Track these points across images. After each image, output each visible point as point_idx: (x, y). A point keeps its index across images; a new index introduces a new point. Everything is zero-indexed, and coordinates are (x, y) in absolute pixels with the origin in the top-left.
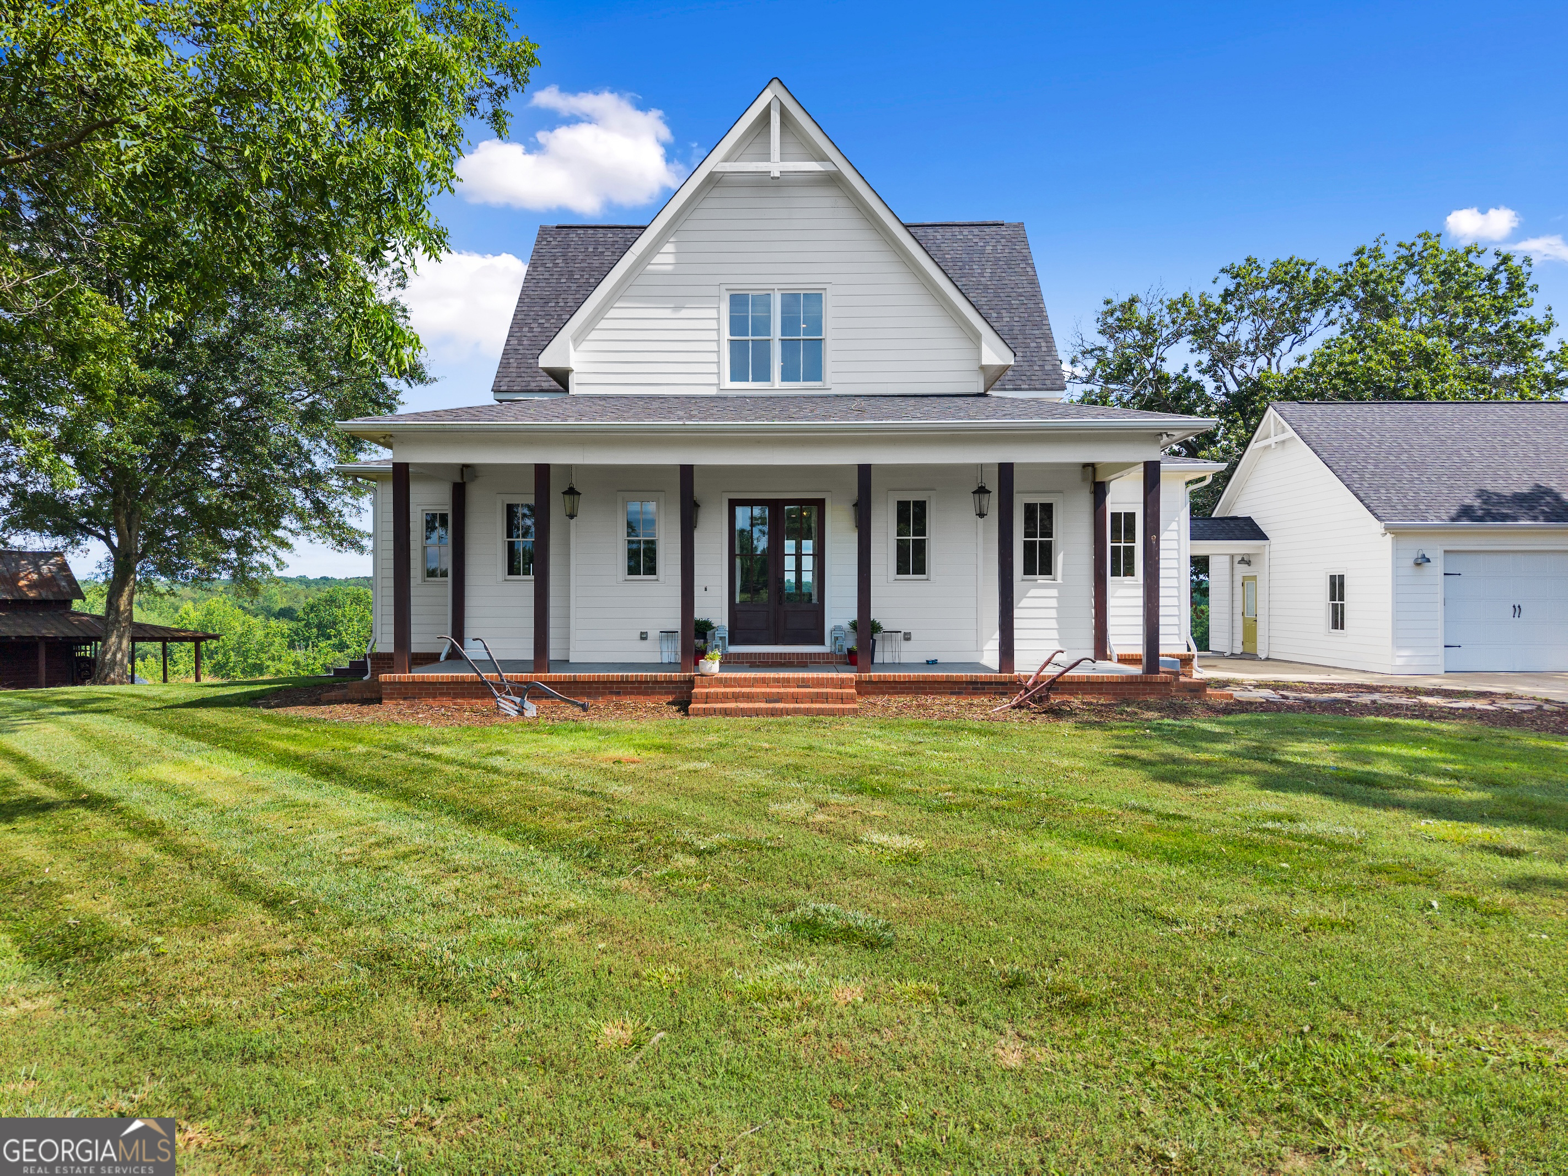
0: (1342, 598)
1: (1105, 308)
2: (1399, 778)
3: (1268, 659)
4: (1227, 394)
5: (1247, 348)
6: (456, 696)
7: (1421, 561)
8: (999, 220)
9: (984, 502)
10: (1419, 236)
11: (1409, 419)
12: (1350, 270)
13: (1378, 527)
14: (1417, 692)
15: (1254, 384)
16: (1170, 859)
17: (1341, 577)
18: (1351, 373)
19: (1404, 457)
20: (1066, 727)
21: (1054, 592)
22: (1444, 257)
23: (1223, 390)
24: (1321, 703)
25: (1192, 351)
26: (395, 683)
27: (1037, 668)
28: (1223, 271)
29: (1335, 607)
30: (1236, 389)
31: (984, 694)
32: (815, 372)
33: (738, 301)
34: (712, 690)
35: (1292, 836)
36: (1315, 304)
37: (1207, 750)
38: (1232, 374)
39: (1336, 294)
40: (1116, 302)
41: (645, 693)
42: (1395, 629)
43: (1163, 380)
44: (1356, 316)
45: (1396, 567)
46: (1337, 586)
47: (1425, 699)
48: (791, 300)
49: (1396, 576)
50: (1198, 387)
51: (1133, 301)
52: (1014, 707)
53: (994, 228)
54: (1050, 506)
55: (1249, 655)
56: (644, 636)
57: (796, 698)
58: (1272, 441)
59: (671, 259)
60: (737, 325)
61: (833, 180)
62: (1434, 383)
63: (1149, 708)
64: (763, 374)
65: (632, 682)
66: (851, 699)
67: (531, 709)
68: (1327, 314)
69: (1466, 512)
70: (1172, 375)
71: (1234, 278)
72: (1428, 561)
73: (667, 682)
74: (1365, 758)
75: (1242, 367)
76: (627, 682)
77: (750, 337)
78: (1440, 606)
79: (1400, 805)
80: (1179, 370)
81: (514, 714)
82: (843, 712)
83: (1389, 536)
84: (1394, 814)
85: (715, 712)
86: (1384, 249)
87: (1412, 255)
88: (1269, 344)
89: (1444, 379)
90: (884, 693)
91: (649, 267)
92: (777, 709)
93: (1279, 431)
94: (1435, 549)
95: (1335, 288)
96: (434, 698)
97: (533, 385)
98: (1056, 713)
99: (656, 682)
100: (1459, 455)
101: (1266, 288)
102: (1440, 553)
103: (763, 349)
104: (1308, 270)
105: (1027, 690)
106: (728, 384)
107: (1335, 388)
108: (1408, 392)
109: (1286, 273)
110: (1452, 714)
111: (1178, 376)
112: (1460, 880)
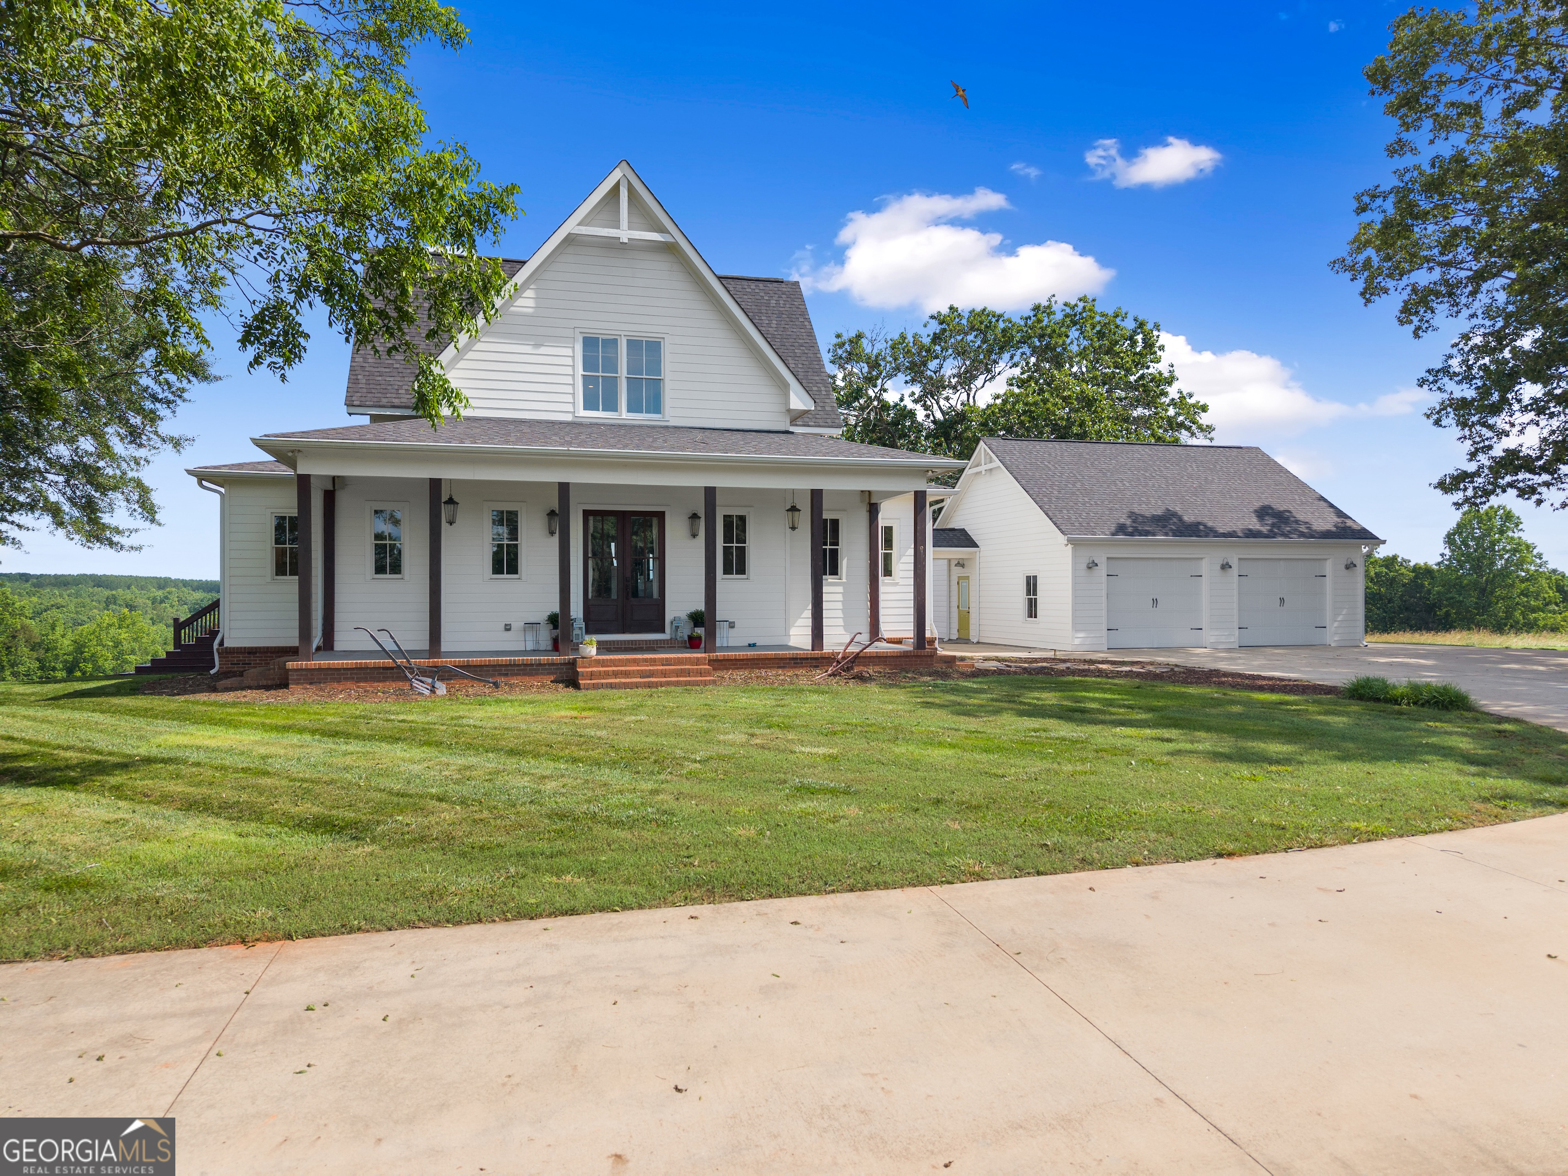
0: (1035, 594)
1: (835, 341)
2: (1098, 709)
3: (978, 643)
4: (934, 422)
5: (950, 382)
6: (359, 680)
7: (1092, 565)
8: (779, 277)
9: (796, 519)
10: (1080, 300)
11: (1081, 455)
12: (1029, 322)
13: (1062, 539)
14: (1092, 662)
15: (957, 414)
16: (987, 751)
17: (1035, 577)
18: (1034, 412)
19: (1078, 485)
20: (873, 688)
21: (840, 589)
22: (1098, 318)
23: (932, 418)
24: (1034, 669)
25: (906, 382)
26: (302, 669)
27: (843, 648)
28: (932, 317)
29: (1030, 601)
30: (942, 418)
31: (803, 667)
32: (656, 406)
33: (590, 343)
34: (595, 669)
35: (1047, 738)
36: (1002, 349)
37: (975, 698)
38: (938, 403)
39: (1018, 342)
40: (845, 337)
41: (530, 674)
42: (1074, 617)
43: (885, 407)
44: (1033, 360)
45: (1074, 570)
46: (1031, 585)
47: (1101, 666)
48: (634, 345)
49: (1074, 577)
50: (912, 414)
51: (859, 336)
52: (830, 675)
53: (775, 285)
54: (838, 520)
55: (963, 640)
56: (508, 628)
57: (664, 674)
58: (982, 468)
59: (531, 303)
60: (589, 363)
61: (670, 249)
62: (1094, 423)
63: (922, 675)
64: (611, 405)
65: (519, 665)
66: (707, 673)
67: (442, 689)
68: (1012, 358)
69: (1121, 529)
70: (892, 404)
71: (941, 323)
72: (1097, 565)
73: (549, 664)
74: (1077, 700)
75: (947, 399)
76: (515, 665)
77: (600, 374)
78: (1104, 599)
79: (1103, 722)
80: (897, 400)
81: (427, 692)
82: (705, 684)
83: (1070, 546)
84: (1100, 727)
85: (602, 686)
86: (1055, 308)
87: (1075, 315)
88: (966, 379)
89: (1101, 420)
90: (728, 669)
91: (512, 309)
92: (653, 682)
93: (988, 461)
94: (1101, 557)
95: (1018, 337)
96: (339, 682)
97: (384, 401)
98: (861, 678)
99: (540, 665)
100: (1116, 485)
101: (966, 334)
102: (1104, 559)
103: (611, 384)
104: (997, 321)
105: (838, 662)
106: (582, 413)
107: (1022, 423)
108: (1075, 429)
109: (981, 323)
110: (1119, 675)
111: (896, 405)
112: (1143, 752)
